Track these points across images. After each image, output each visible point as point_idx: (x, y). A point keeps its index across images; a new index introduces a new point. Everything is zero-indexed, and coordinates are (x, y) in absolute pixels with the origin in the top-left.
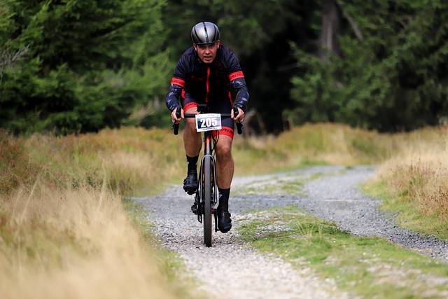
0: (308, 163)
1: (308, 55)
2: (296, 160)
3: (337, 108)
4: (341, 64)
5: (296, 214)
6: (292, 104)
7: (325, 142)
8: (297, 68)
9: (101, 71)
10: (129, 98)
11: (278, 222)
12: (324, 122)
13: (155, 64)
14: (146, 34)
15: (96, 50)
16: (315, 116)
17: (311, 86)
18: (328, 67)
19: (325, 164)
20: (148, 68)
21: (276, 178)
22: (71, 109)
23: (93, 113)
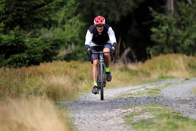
0: (162, 78)
1: (160, 15)
2: (155, 76)
3: (178, 45)
4: (180, 19)
5: (157, 108)
6: (152, 44)
7: (172, 64)
8: (154, 22)
9: (40, 29)
10: (57, 44)
11: (146, 113)
12: (171, 53)
13: (71, 24)
14: (65, 6)
15: (36, 17)
16: (166, 50)
17: (163, 32)
18: (172, 21)
19: (172, 77)
20: (67, 26)
21: (144, 87)
22: (23, 52)
23: (36, 54)
